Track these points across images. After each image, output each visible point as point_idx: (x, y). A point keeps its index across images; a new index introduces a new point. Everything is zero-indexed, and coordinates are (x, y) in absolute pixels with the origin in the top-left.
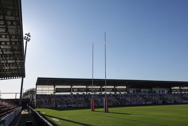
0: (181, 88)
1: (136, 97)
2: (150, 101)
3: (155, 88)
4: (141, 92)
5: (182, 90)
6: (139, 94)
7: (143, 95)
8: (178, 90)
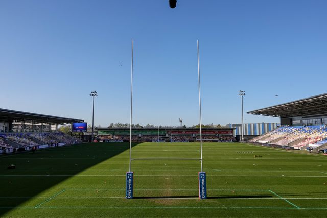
5: (25, 127)
8: (21, 127)
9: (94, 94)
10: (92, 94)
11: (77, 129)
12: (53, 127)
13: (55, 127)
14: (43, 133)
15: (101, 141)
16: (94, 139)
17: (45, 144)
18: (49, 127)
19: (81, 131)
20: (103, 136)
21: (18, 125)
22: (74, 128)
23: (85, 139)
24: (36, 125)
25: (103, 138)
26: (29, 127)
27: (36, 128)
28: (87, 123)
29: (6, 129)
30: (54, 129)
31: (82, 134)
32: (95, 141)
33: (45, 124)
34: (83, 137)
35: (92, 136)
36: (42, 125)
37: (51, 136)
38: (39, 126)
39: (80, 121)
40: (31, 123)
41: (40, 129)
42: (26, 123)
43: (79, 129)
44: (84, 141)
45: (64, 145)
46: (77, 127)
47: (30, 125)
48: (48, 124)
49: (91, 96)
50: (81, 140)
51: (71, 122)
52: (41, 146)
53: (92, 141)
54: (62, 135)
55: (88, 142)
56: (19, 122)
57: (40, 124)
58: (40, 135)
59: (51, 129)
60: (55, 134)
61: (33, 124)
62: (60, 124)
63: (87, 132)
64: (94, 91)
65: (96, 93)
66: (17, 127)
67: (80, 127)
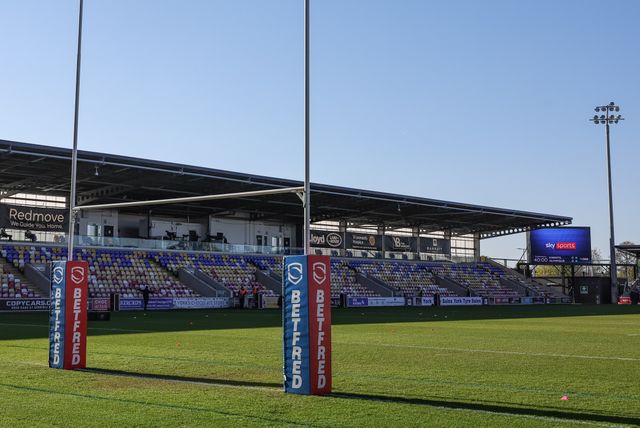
0: (349, 229)
1: (128, 264)
2: (211, 294)
3: (223, 216)
4: (149, 238)
5: (349, 240)
6: (144, 246)
7: (165, 254)
8: (334, 240)
9: (607, 116)
10: (600, 114)
11: (548, 253)
12: (462, 246)
13: (471, 244)
14: (415, 265)
16: (620, 292)
18: (444, 246)
19: (567, 258)
21: (325, 233)
22: (536, 250)
23: (584, 290)
24: (390, 237)
26: (366, 243)
27: (391, 247)
28: (586, 231)
29: (288, 245)
30: (463, 251)
31: (573, 273)
32: (624, 300)
33: (425, 233)
34: (575, 282)
35: (614, 281)
36: (416, 235)
37: (442, 274)
38: (403, 239)
39: (555, 223)
40: (372, 230)
41: (408, 250)
42: (354, 230)
43: (556, 252)
44: (579, 298)
45: (480, 304)
46: (548, 245)
47: (368, 235)
48: (439, 235)
49: (597, 122)
50: (570, 294)
51: (526, 226)
52: (375, 301)
53: (614, 299)
54: (492, 273)
55: (598, 302)
56: (331, 226)
57: (407, 232)
58: (397, 269)
59: (453, 251)
60: (465, 269)
61: (381, 233)
62: (488, 237)
63: (591, 264)
64: (608, 104)
65: (617, 109)
66: (321, 240)
67: (560, 246)
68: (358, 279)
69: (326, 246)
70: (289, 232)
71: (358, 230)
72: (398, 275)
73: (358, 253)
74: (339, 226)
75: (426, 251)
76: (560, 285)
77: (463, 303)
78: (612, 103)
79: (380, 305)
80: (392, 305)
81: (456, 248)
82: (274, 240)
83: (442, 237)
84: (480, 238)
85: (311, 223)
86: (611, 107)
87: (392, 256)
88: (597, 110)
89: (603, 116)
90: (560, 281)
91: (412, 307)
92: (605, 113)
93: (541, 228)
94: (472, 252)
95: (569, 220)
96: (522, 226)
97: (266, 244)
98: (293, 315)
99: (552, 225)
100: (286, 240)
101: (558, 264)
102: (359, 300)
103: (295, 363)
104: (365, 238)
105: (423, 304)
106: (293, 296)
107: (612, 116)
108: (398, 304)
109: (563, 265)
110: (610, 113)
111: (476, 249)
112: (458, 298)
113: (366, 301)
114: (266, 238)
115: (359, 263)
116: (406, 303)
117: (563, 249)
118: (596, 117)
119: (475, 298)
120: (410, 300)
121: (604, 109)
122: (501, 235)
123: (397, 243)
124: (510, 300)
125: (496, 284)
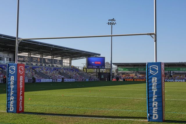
0: (31, 56)
5: (31, 59)
8: (26, 59)
10: (110, 22)
11: (92, 65)
12: (66, 62)
13: (69, 62)
14: (53, 68)
15: (121, 80)
16: (113, 77)
17: (49, 78)
18: (61, 62)
19: (98, 67)
20: (123, 74)
21: (24, 57)
22: (89, 64)
23: (102, 77)
24: (44, 59)
25: (124, 76)
26: (37, 61)
27: (45, 62)
28: (104, 58)
29: (11, 61)
30: (66, 64)
31: (99, 71)
32: (114, 80)
33: (56, 58)
34: (100, 74)
35: (111, 74)
36: (52, 58)
37: (61, 71)
38: (48, 59)
39: (95, 55)
40: (39, 56)
41: (50, 63)
42: (33, 56)
43: (95, 65)
44: (101, 79)
45: (74, 81)
46: (93, 63)
47: (37, 58)
48: (59, 58)
49: (109, 24)
50: (98, 78)
51: (86, 56)
52: (43, 80)
53: (111, 80)
54: (76, 71)
55: (106, 80)
56: (25, 54)
57: (49, 57)
58: (47, 70)
59: (63, 64)
60: (67, 69)
61: (42, 57)
62: (74, 60)
63: (105, 69)
64: (112, 19)
65: (115, 21)
66: (22, 59)
67: (96, 63)
68: (36, 73)
69: (24, 61)
70: (11, 56)
71: (34, 56)
72: (48, 71)
73: (34, 64)
74: (28, 55)
75: (55, 64)
76: (95, 75)
77: (69, 81)
78: (114, 19)
79: (45, 82)
80: (49, 81)
81: (64, 63)
82: (6, 59)
83: (60, 59)
84: (71, 60)
85: (18, 53)
86: (113, 20)
87: (45, 65)
88: (109, 20)
89: (111, 23)
90: (95, 74)
91: (54, 82)
92: (111, 22)
93: (91, 57)
94: (69, 64)
95: (100, 55)
96: (85, 56)
97: (3, 60)
98: (153, 88)
99: (94, 56)
100: (10, 59)
101: (95, 68)
102: (38, 80)
103: (154, 109)
104: (37, 59)
105: (58, 81)
106: (153, 80)
107: (113, 23)
108: (50, 81)
109: (97, 69)
110: (113, 22)
111: (70, 63)
112: (68, 79)
113: (40, 80)
114: (3, 58)
115: (35, 68)
116: (53, 81)
117: (97, 64)
118: (109, 23)
119: (73, 79)
120: (54, 80)
121: (111, 20)
122: (78, 59)
123: (47, 61)
124: (83, 80)
125: (77, 75)
